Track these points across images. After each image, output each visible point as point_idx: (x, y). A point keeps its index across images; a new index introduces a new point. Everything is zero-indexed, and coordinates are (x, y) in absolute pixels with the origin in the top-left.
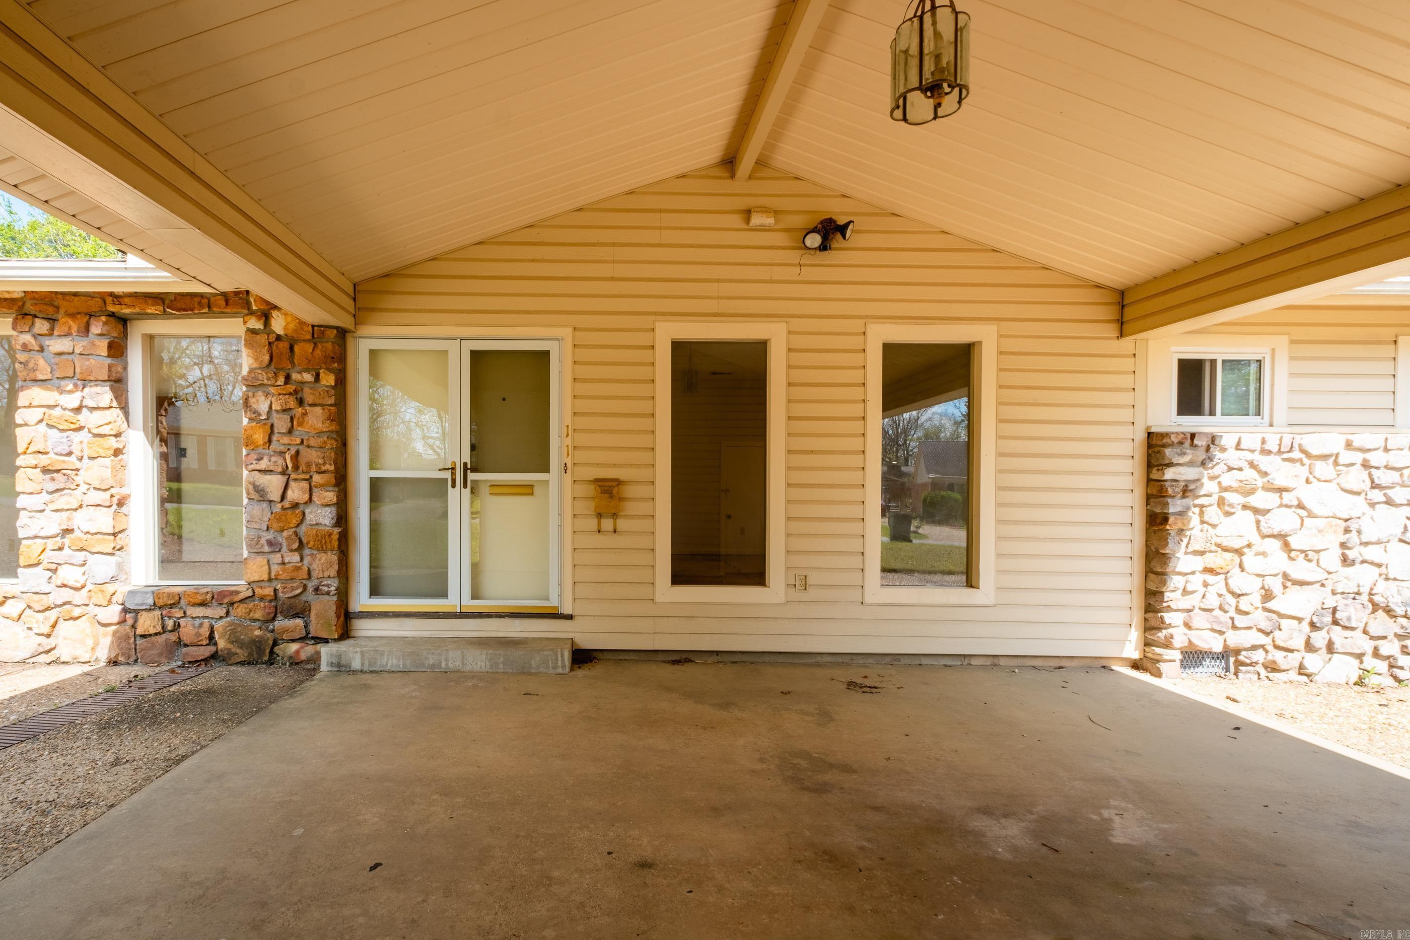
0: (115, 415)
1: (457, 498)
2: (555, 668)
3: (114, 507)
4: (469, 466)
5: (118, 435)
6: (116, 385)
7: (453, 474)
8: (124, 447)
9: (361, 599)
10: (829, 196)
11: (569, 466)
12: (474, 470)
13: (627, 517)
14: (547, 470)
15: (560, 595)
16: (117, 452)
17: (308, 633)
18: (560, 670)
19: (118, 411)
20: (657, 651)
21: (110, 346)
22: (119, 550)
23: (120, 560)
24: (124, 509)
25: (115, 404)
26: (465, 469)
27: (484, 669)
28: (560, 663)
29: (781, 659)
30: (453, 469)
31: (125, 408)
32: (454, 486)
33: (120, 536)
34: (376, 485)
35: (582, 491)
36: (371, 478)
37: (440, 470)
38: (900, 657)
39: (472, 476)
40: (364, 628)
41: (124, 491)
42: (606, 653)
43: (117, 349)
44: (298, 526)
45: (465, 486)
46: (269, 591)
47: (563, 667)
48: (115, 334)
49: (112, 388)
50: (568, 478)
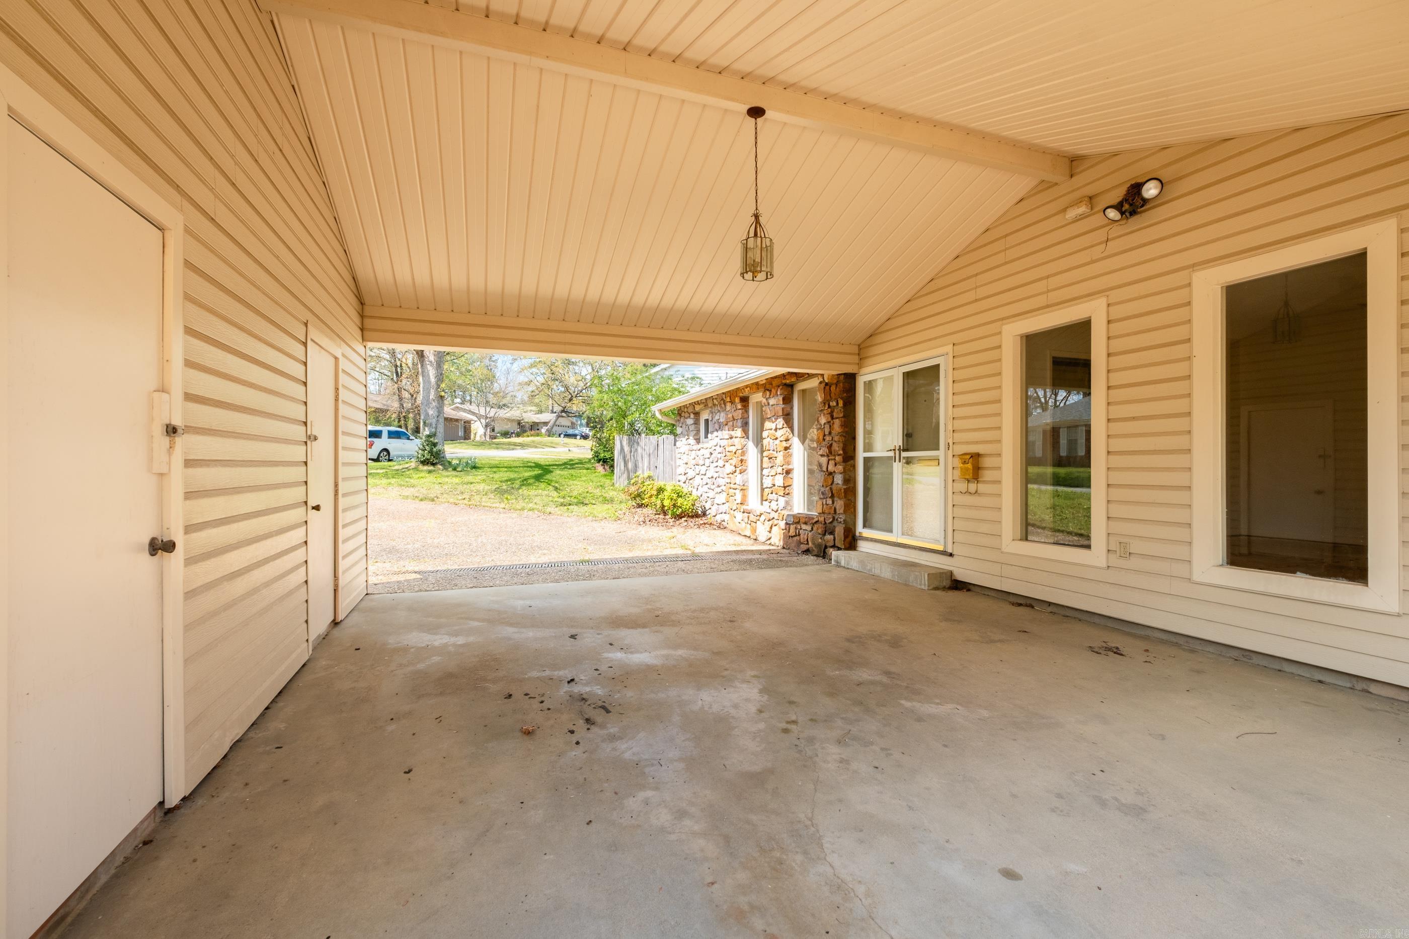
0: (785, 431)
1: (897, 467)
2: (920, 585)
3: (784, 474)
4: (902, 448)
5: (787, 440)
6: (786, 417)
7: (895, 453)
8: (790, 446)
9: (860, 529)
10: (1147, 157)
11: (951, 444)
12: (904, 450)
13: (985, 482)
14: (938, 449)
15: (945, 538)
16: (786, 449)
17: (835, 544)
18: (923, 587)
19: (788, 429)
20: (1010, 593)
21: (784, 399)
22: (787, 494)
23: (787, 499)
24: (790, 475)
25: (785, 426)
26: (899, 450)
27: (889, 578)
28: (923, 583)
29: (1110, 624)
30: (894, 450)
31: (791, 428)
32: (895, 462)
33: (788, 488)
34: (867, 460)
35: (958, 463)
36: (864, 458)
37: (888, 451)
38: (1251, 654)
39: (904, 454)
40: (863, 546)
41: (790, 467)
42: (976, 587)
43: (788, 400)
44: (832, 484)
45: (900, 462)
46: (822, 519)
47: (925, 585)
48: (786, 393)
49: (784, 419)
50: (950, 453)
